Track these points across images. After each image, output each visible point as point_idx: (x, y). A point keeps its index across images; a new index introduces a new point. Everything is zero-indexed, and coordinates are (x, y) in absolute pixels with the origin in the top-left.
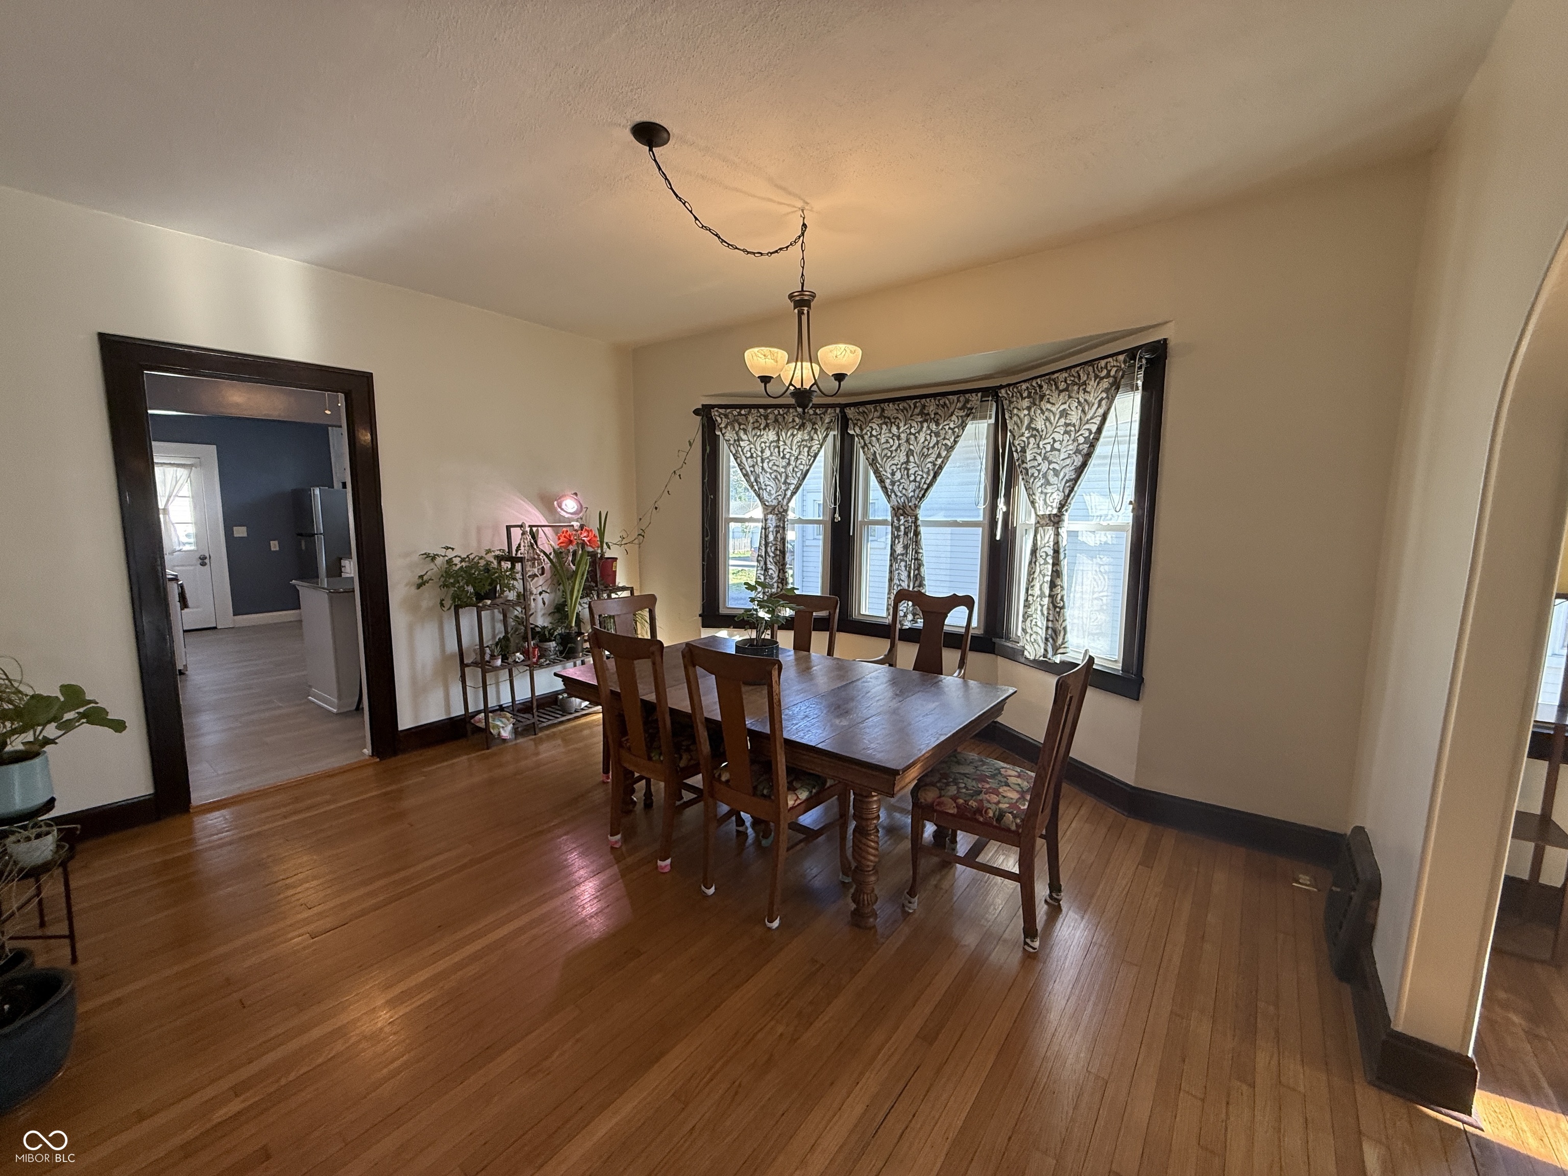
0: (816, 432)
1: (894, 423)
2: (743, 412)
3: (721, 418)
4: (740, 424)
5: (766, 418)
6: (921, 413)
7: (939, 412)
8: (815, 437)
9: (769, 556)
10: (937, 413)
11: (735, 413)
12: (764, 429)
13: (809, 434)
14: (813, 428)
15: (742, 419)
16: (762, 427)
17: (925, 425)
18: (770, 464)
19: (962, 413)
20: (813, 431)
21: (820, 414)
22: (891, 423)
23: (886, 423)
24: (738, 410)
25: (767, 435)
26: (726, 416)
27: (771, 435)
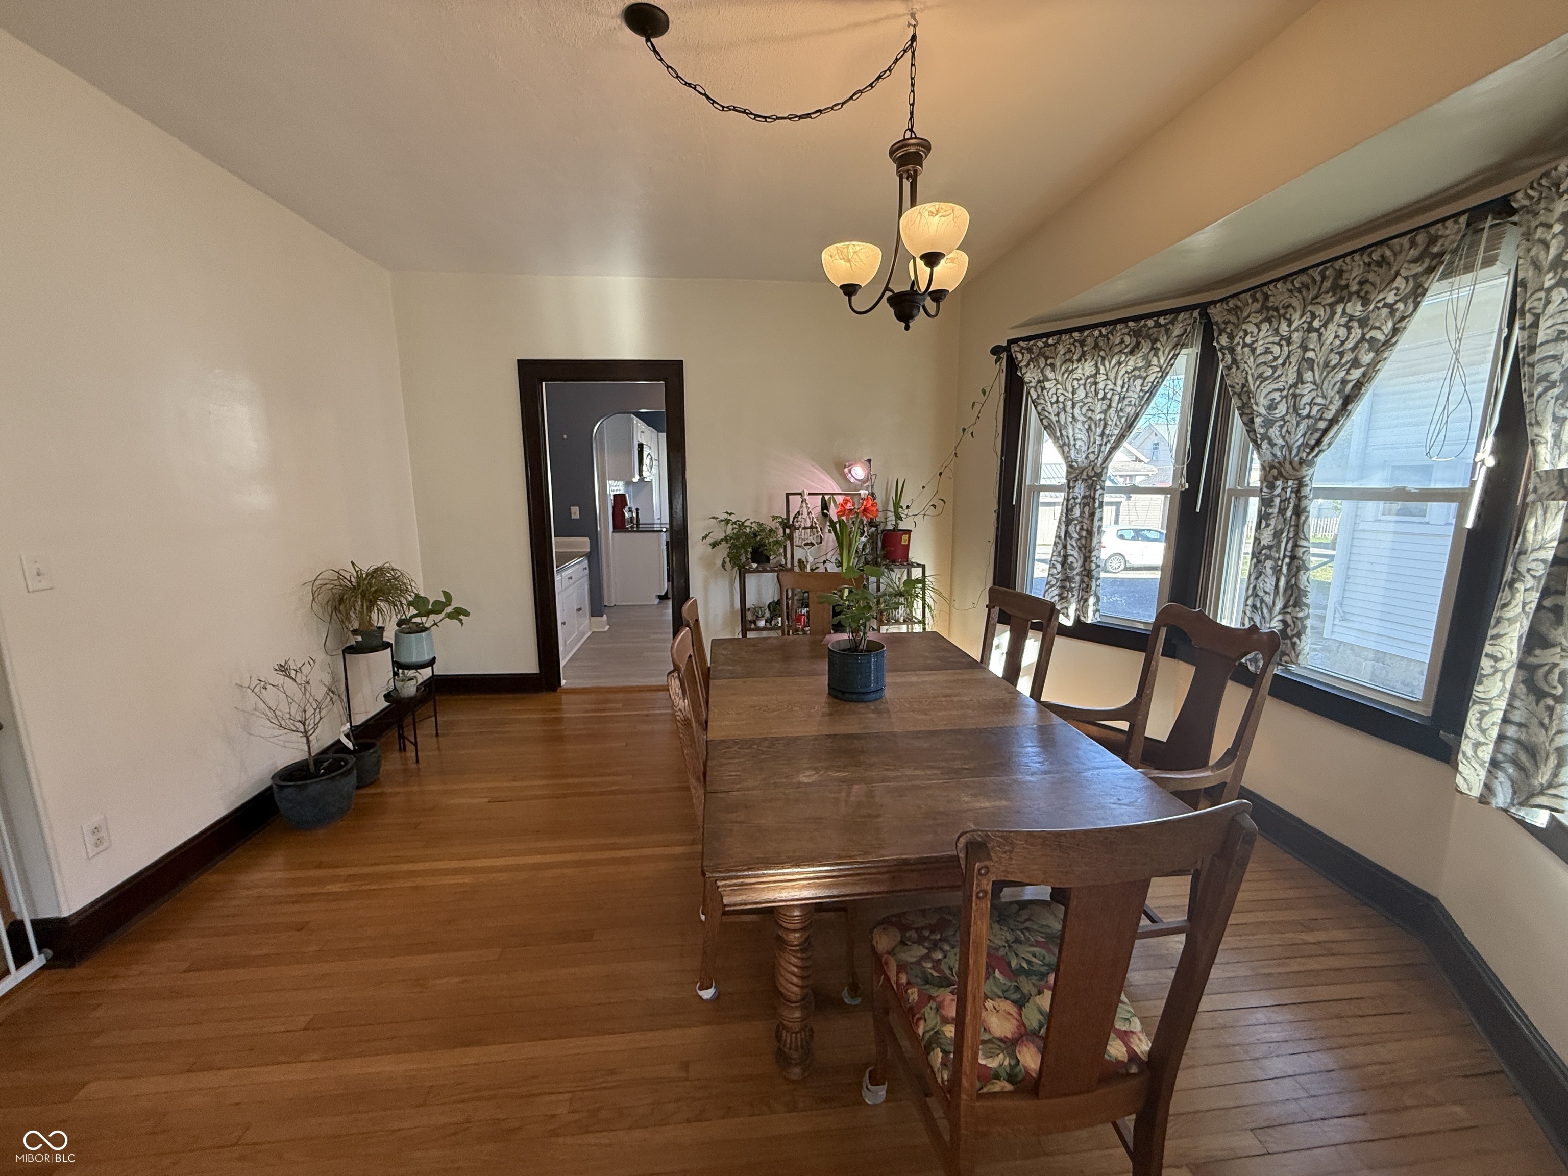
0: (1156, 355)
1: (1284, 316)
2: (1050, 341)
3: (1023, 354)
4: (1047, 358)
5: (1082, 343)
6: (1334, 288)
7: (1371, 277)
8: (1155, 361)
9: (1071, 538)
10: (1367, 281)
11: (1040, 344)
12: (1079, 360)
13: (1145, 357)
14: (1152, 348)
15: (1051, 351)
16: (1075, 358)
17: (1339, 309)
18: (1084, 410)
19: (1418, 269)
20: (1153, 352)
21: (1167, 324)
22: (1280, 316)
23: (1269, 320)
24: (1044, 340)
25: (1083, 369)
26: (1030, 350)
27: (1088, 368)
